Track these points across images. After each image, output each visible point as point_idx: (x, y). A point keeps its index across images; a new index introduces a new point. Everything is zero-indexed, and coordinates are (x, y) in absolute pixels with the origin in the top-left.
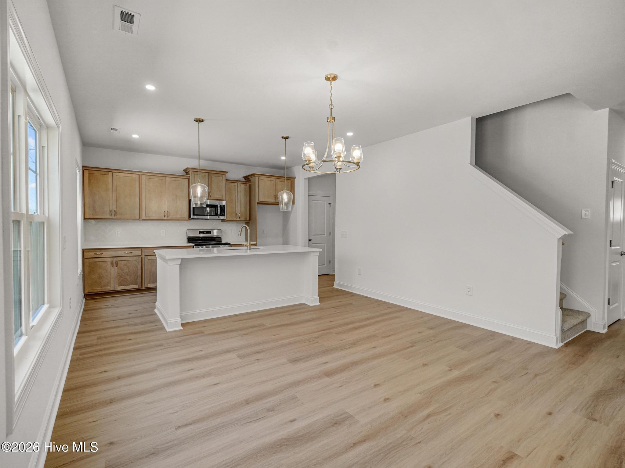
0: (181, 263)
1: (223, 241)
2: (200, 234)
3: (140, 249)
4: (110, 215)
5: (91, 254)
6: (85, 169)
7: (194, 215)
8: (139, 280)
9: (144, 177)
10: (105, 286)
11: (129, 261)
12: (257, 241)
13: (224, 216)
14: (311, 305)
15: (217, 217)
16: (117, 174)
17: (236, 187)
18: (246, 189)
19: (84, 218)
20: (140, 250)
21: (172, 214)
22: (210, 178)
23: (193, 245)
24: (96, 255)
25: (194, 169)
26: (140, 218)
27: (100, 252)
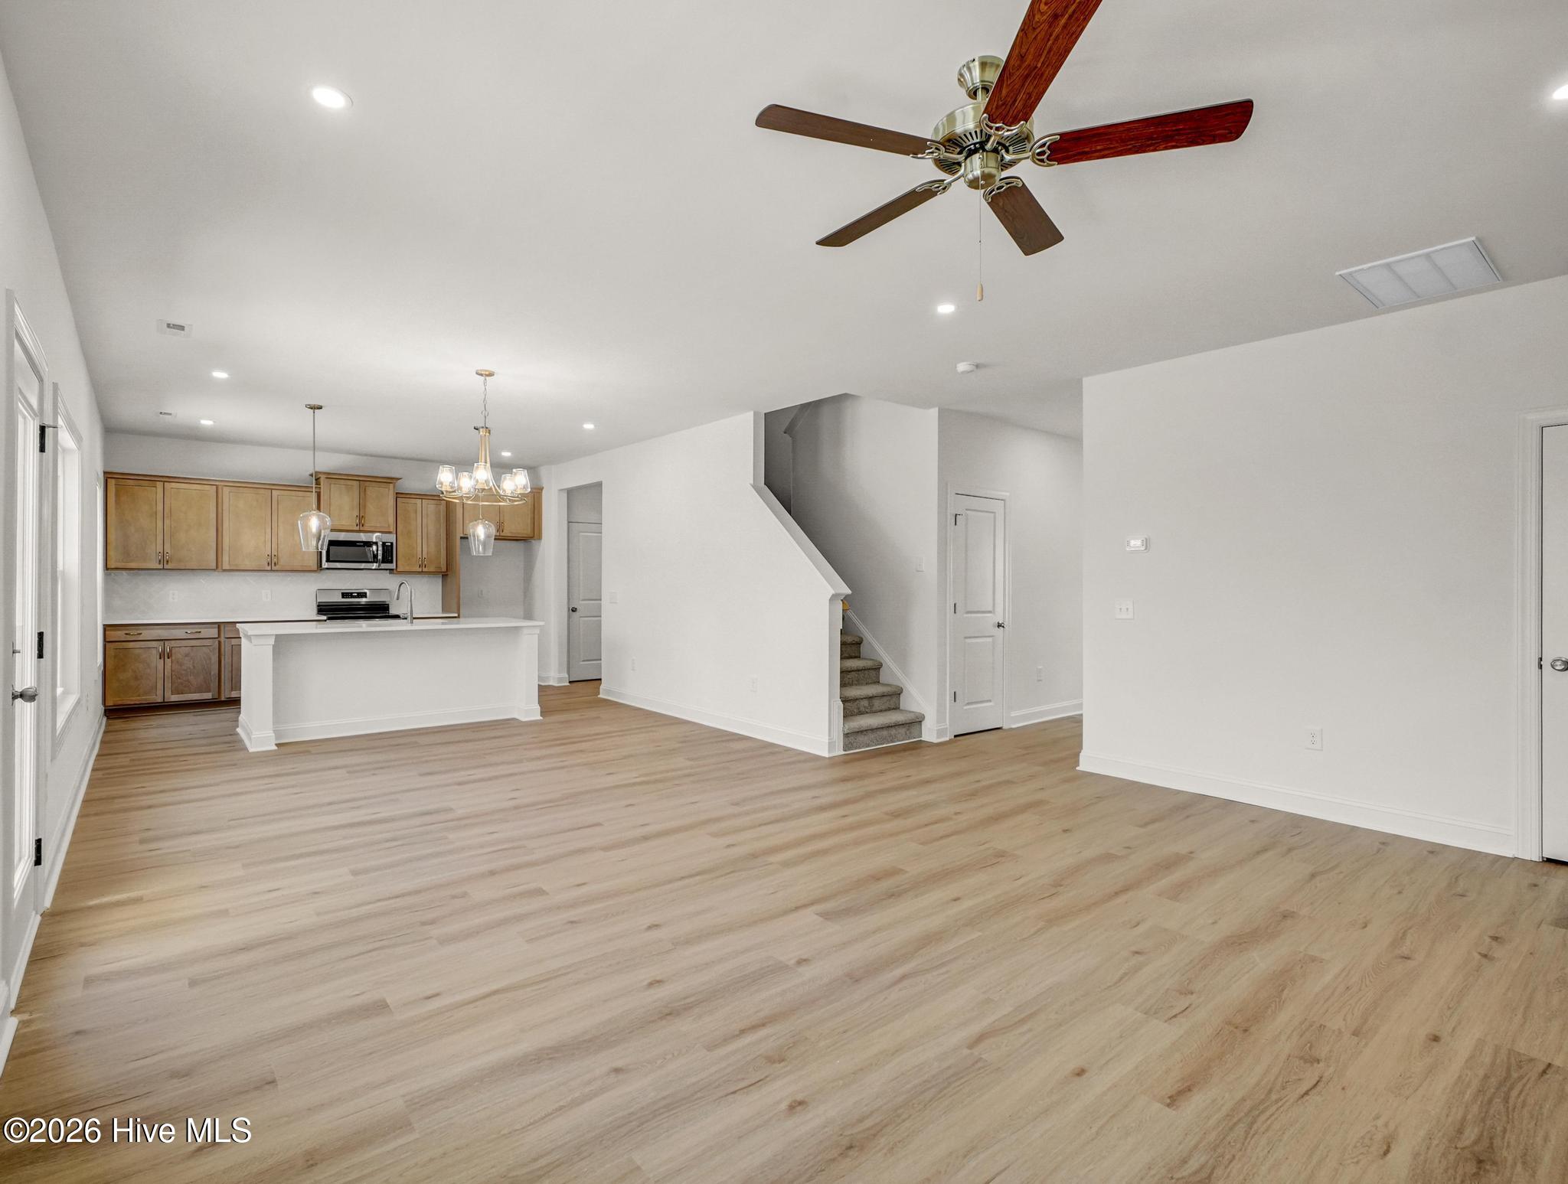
0: (275, 642)
1: (393, 611)
2: (343, 597)
3: (217, 626)
4: (158, 561)
5: (120, 635)
6: (108, 476)
7: (328, 560)
8: (214, 685)
9: (226, 490)
10: (146, 693)
11: (194, 648)
12: (458, 612)
13: (392, 562)
14: (524, 720)
15: (375, 566)
16: (173, 485)
17: (419, 505)
18: (440, 511)
19: (107, 568)
20: (215, 628)
21: (284, 561)
22: (363, 492)
23: (325, 618)
24: (128, 636)
25: (329, 474)
26: (218, 567)
27: (137, 630)
